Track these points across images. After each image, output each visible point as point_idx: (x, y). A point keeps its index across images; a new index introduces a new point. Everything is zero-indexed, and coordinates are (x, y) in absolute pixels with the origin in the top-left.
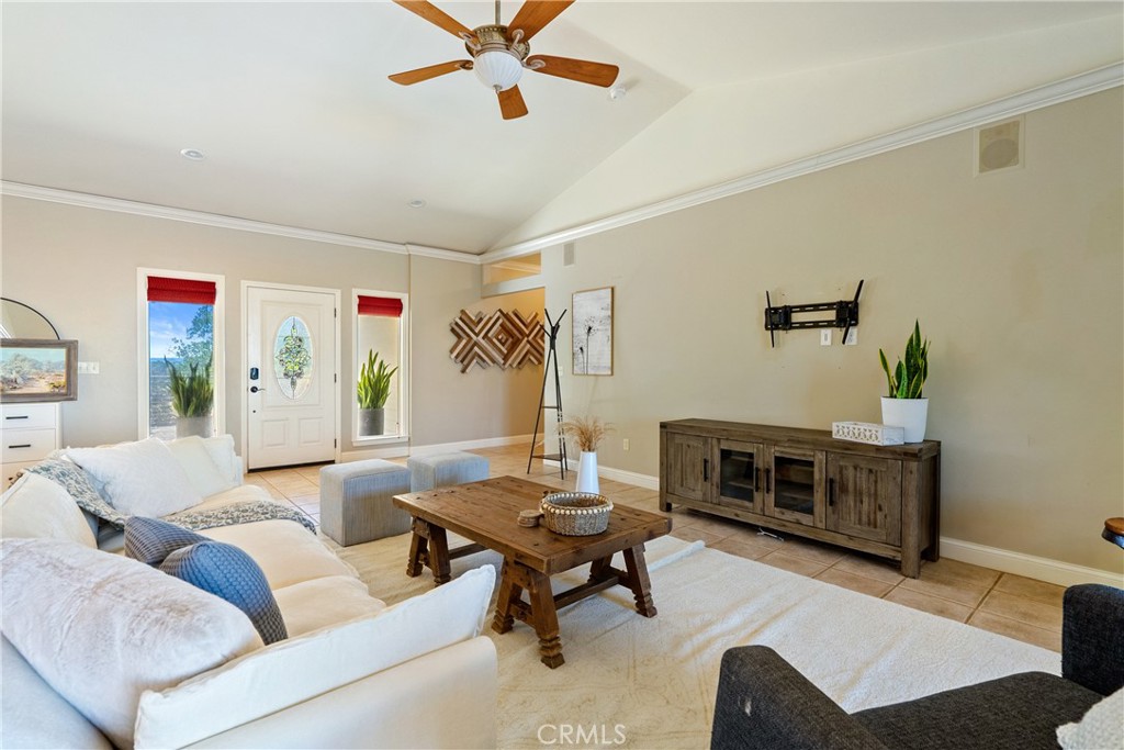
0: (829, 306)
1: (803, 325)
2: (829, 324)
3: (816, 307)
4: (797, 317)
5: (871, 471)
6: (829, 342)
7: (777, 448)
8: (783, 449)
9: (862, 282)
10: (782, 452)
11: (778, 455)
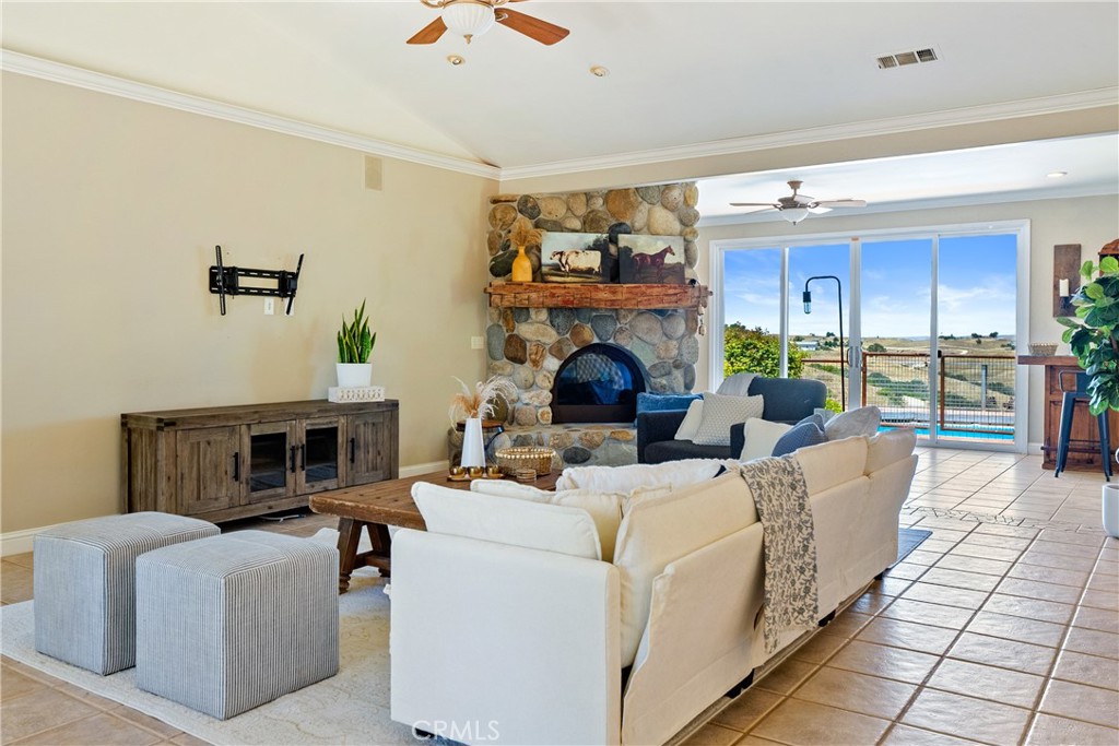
0: (272, 274)
1: (248, 291)
2: (272, 293)
3: (260, 273)
4: (244, 282)
5: (373, 424)
6: (271, 312)
7: (308, 421)
8: (313, 421)
9: (302, 256)
10: (312, 424)
11: (309, 428)
